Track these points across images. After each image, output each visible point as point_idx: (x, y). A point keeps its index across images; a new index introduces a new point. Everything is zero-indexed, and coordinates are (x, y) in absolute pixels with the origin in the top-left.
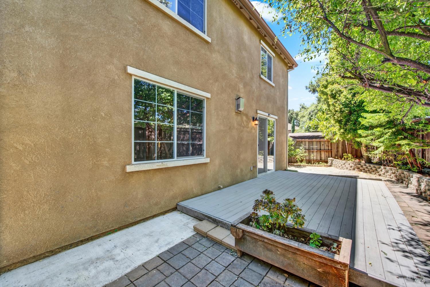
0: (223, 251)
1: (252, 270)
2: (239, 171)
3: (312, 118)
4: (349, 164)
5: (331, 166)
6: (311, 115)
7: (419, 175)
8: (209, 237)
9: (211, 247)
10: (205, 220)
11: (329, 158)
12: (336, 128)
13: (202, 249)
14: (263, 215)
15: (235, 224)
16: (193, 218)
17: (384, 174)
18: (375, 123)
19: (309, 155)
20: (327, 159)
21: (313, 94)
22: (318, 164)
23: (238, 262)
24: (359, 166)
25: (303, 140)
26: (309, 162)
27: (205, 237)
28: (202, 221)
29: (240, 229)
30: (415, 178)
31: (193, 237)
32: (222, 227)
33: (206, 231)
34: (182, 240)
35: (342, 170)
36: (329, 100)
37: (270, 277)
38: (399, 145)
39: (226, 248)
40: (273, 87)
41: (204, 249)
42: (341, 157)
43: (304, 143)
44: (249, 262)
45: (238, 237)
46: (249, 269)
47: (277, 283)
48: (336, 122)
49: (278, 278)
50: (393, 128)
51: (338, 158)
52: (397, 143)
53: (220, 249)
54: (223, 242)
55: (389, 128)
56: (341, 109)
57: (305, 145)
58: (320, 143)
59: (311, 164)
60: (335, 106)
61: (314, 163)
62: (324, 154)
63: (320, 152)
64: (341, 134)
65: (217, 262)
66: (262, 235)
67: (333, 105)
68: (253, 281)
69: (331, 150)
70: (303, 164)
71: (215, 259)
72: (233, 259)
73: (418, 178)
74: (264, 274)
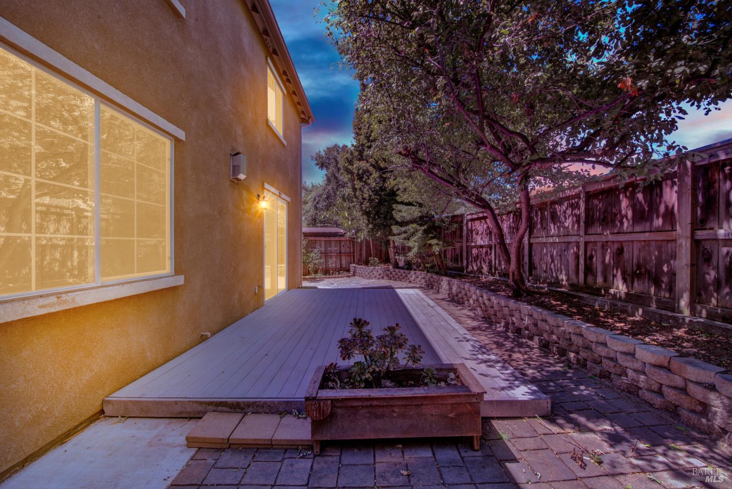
0: (280, 459)
1: (351, 465)
2: (237, 296)
3: (317, 205)
4: (378, 272)
5: (354, 275)
6: (317, 201)
7: (448, 279)
8: (235, 446)
9: (252, 464)
10: (208, 414)
11: (351, 265)
12: (363, 221)
13: (236, 477)
14: (355, 363)
15: (312, 394)
16: (167, 421)
17: (414, 280)
18: (408, 218)
19: (326, 261)
20: (349, 266)
21: (320, 170)
22: (339, 274)
23: (321, 464)
24: (389, 273)
25: (318, 238)
26: (327, 272)
27: (223, 450)
28: (200, 418)
29: (326, 400)
30: (445, 282)
31: (193, 463)
32: (257, 413)
33: (226, 436)
34: (169, 482)
35: (371, 281)
36: (355, 183)
37: (382, 460)
38: (430, 245)
39: (283, 451)
40: (284, 145)
41: (240, 475)
42: (367, 263)
43: (318, 243)
44: (338, 454)
45: (323, 416)
46: (345, 465)
47: (396, 465)
48: (363, 214)
49: (393, 455)
50: (425, 225)
51: (361, 265)
52: (429, 242)
53: (273, 458)
54: (276, 440)
55: (421, 225)
56: (370, 196)
57: (320, 246)
58: (340, 244)
59: (330, 275)
60: (363, 192)
61: (333, 274)
62: (346, 258)
63: (340, 256)
64: (369, 231)
65: (284, 485)
66: (369, 396)
67: (360, 189)
68: (365, 482)
69: (354, 253)
70: (319, 275)
71: (275, 482)
72: (308, 463)
73: (449, 281)
74: (372, 461)
